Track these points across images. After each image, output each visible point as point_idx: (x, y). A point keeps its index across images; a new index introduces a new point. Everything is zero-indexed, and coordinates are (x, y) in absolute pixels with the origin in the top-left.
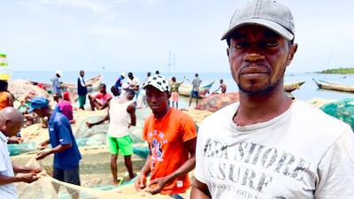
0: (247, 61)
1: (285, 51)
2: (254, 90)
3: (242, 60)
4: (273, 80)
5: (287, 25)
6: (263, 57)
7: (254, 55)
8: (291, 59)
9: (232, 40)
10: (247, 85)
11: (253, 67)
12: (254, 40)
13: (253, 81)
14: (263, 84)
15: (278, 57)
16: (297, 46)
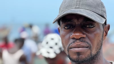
0: (73, 38)
1: (100, 31)
2: (80, 60)
3: (69, 38)
4: (94, 52)
5: (100, 13)
6: (85, 36)
7: (78, 34)
8: (106, 35)
9: (61, 23)
10: (75, 57)
11: (78, 43)
12: (77, 23)
13: (78, 53)
14: (86, 56)
15: (95, 35)
16: (109, 26)
